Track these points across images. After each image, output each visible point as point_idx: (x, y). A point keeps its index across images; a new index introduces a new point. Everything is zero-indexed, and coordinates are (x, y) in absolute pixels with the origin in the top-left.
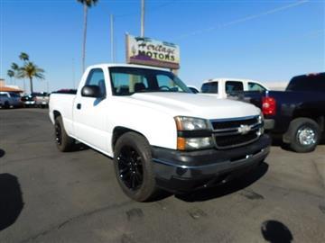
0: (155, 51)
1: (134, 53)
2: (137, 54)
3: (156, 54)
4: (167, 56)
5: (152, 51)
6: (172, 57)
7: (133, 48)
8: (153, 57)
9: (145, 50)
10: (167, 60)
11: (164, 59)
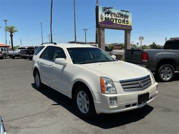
0: (115, 18)
1: (102, 19)
2: (104, 20)
3: (116, 19)
4: (124, 21)
5: (113, 17)
6: (127, 21)
7: (101, 15)
8: (114, 22)
9: (109, 16)
10: (124, 24)
11: (122, 24)
